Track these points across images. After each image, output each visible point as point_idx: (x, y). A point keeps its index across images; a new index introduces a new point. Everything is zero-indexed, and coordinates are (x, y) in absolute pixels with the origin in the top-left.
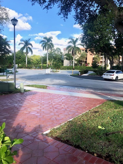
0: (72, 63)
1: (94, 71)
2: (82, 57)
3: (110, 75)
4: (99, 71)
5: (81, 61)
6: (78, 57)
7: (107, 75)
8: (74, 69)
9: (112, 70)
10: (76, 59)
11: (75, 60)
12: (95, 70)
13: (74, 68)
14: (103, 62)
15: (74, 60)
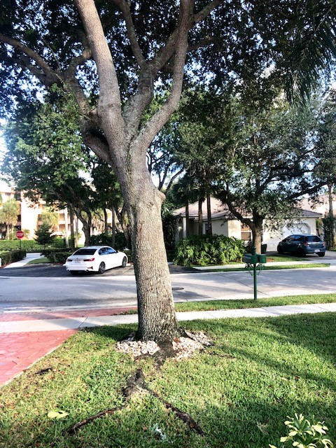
1: (44, 253)
2: (5, 214)
3: (85, 260)
4: (56, 251)
5: (5, 225)
7: (78, 260)
9: (89, 248)
12: (46, 249)
14: (67, 226)
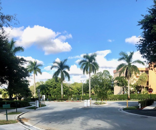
0: (127, 90)
2: (140, 81)
5: (140, 87)
6: (135, 82)
8: (129, 99)
10: (132, 84)
11: (130, 85)
13: (129, 97)
15: (128, 86)
